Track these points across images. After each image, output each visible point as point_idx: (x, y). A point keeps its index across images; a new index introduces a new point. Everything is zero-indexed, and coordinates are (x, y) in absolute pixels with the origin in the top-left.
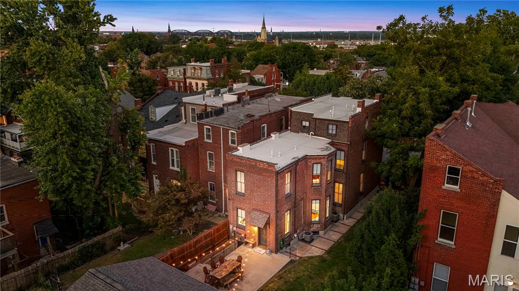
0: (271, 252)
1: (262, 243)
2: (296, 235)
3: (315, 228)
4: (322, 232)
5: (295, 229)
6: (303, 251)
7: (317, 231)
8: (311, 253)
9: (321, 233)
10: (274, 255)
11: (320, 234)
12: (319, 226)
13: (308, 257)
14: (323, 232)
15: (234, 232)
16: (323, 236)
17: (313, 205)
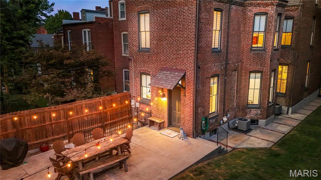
0: (187, 135)
1: (173, 123)
2: (225, 119)
3: (253, 114)
4: (262, 120)
5: (224, 109)
6: (236, 141)
7: (256, 118)
8: (250, 144)
9: (262, 122)
10: (191, 139)
11: (259, 123)
12: (259, 112)
13: (247, 149)
14: (265, 121)
15: (137, 109)
16: (264, 127)
17: (252, 81)
